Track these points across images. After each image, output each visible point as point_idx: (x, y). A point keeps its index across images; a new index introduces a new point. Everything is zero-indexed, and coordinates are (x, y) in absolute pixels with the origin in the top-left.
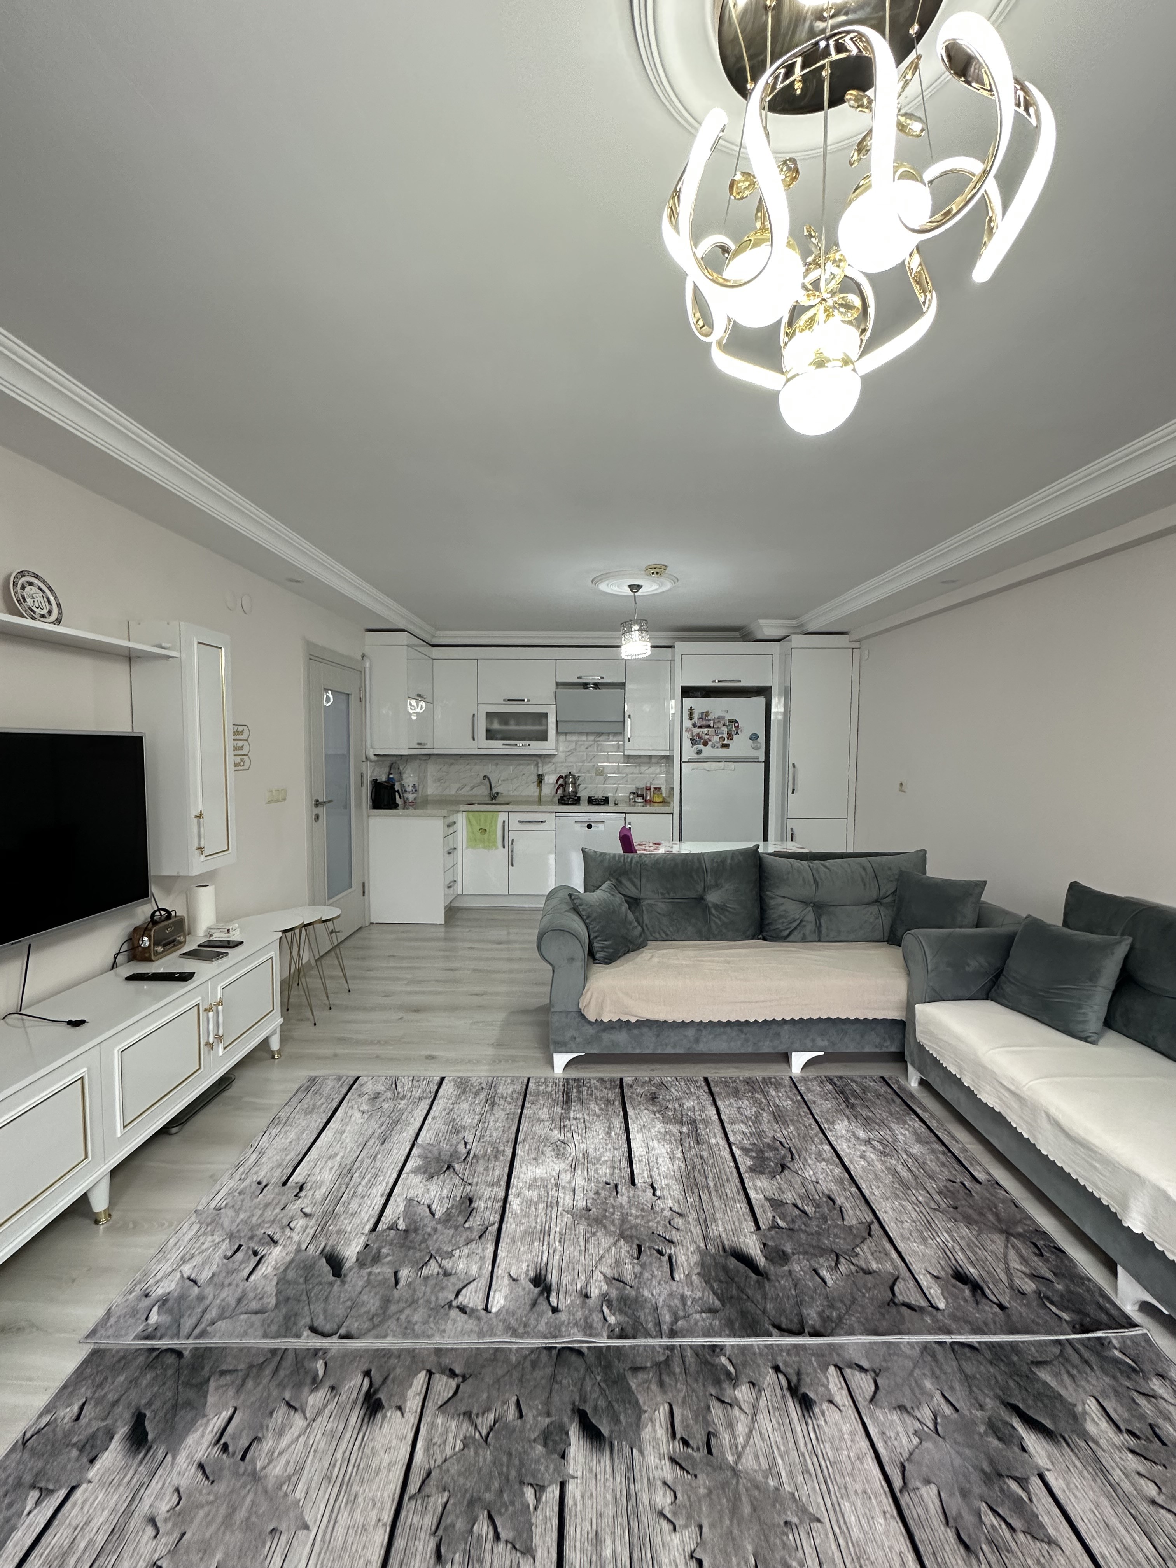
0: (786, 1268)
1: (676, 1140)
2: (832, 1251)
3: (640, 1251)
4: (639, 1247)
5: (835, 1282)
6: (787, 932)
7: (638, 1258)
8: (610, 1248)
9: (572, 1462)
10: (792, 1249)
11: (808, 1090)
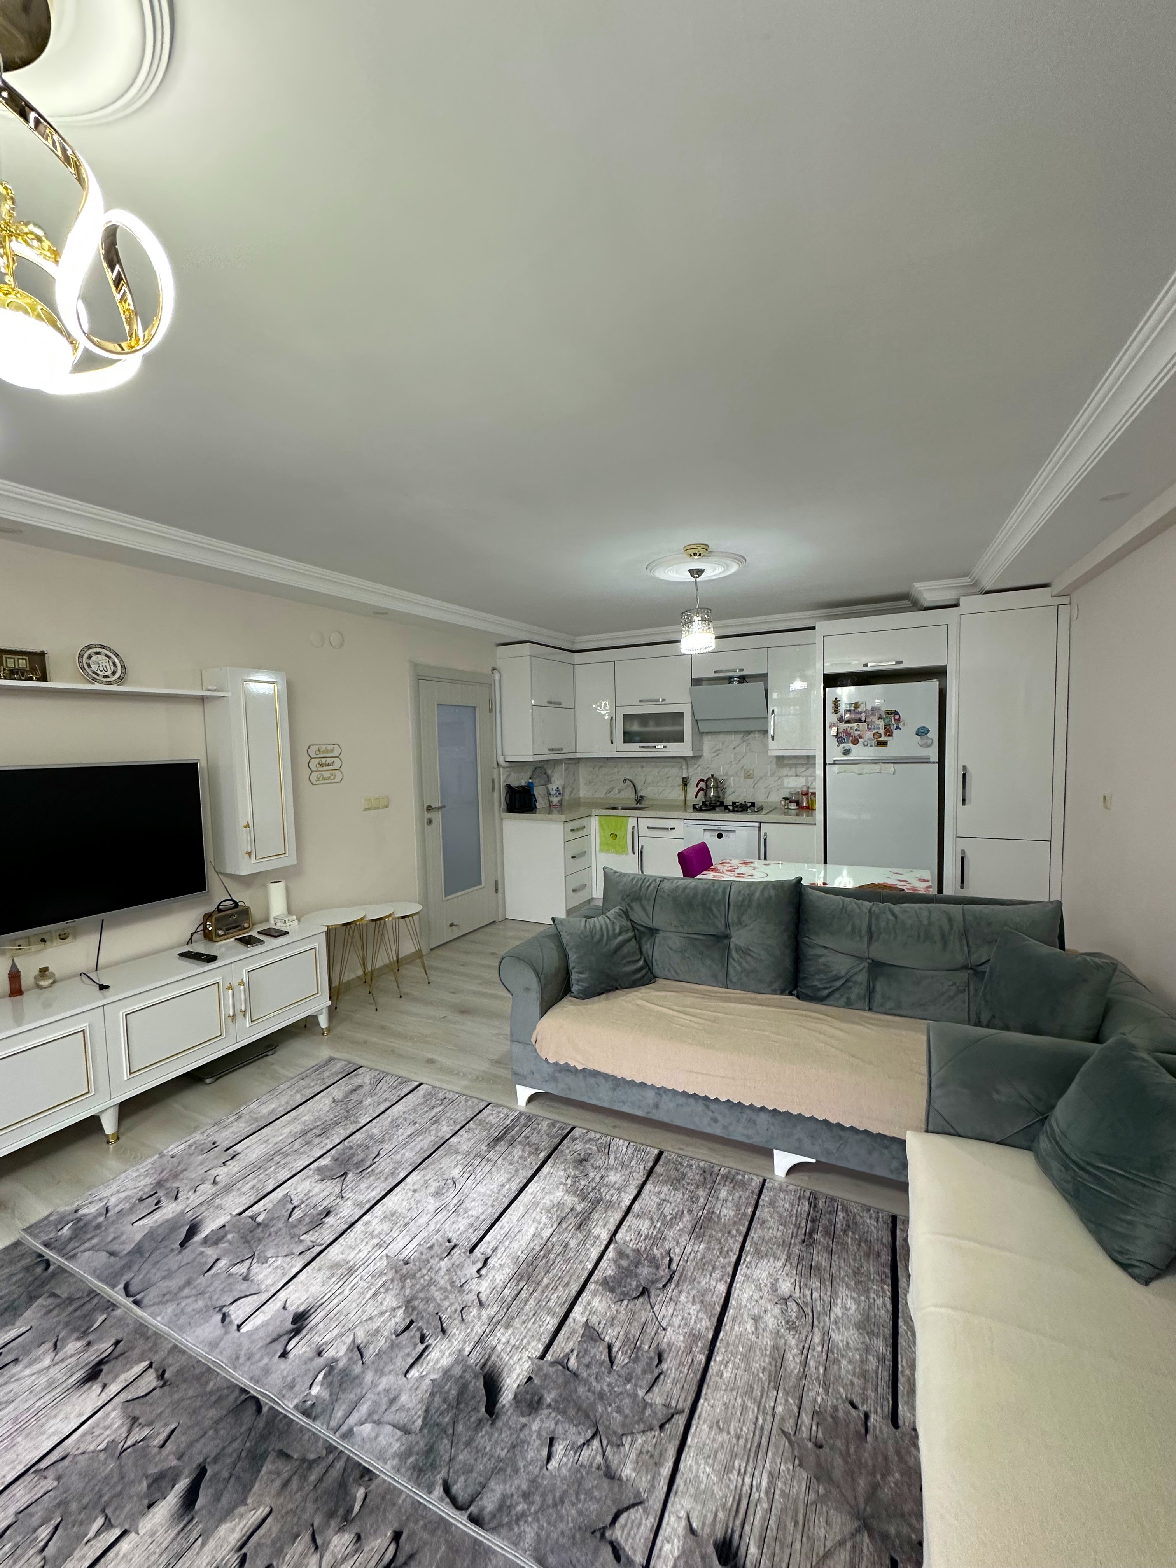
0: (523, 1420)
1: (558, 1216)
2: (596, 1425)
3: (407, 1328)
4: (412, 1322)
5: (559, 1468)
6: (826, 992)
7: (398, 1335)
8: (386, 1311)
9: (150, 1516)
10: (553, 1400)
11: (772, 1203)
